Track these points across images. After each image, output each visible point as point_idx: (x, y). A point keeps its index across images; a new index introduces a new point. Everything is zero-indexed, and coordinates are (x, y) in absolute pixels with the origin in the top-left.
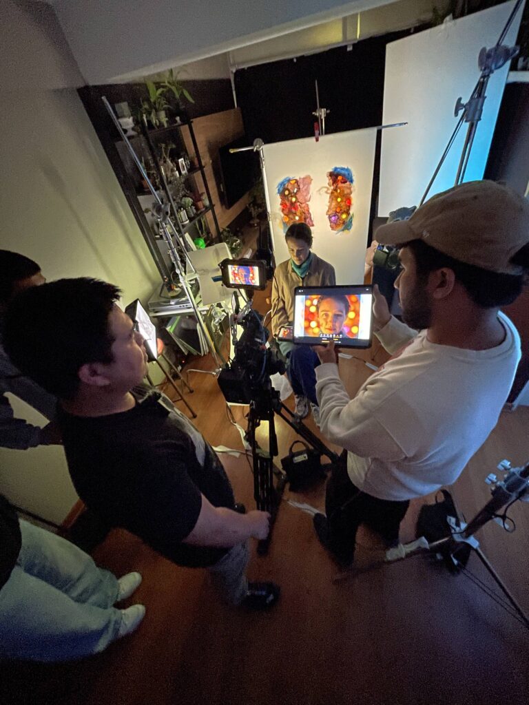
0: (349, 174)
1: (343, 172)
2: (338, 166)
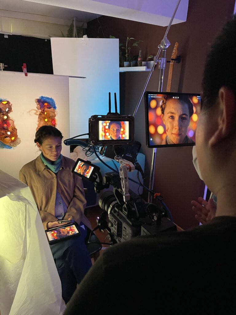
0: (52, 102)
1: (48, 100)
2: (44, 96)
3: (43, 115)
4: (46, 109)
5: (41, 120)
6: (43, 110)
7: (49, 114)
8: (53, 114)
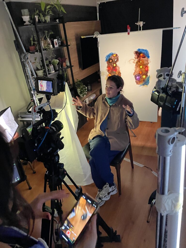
0: (147, 53)
1: (143, 52)
2: (140, 48)
3: (139, 63)
4: (142, 59)
5: (137, 66)
6: (139, 60)
7: (144, 62)
8: (147, 62)
